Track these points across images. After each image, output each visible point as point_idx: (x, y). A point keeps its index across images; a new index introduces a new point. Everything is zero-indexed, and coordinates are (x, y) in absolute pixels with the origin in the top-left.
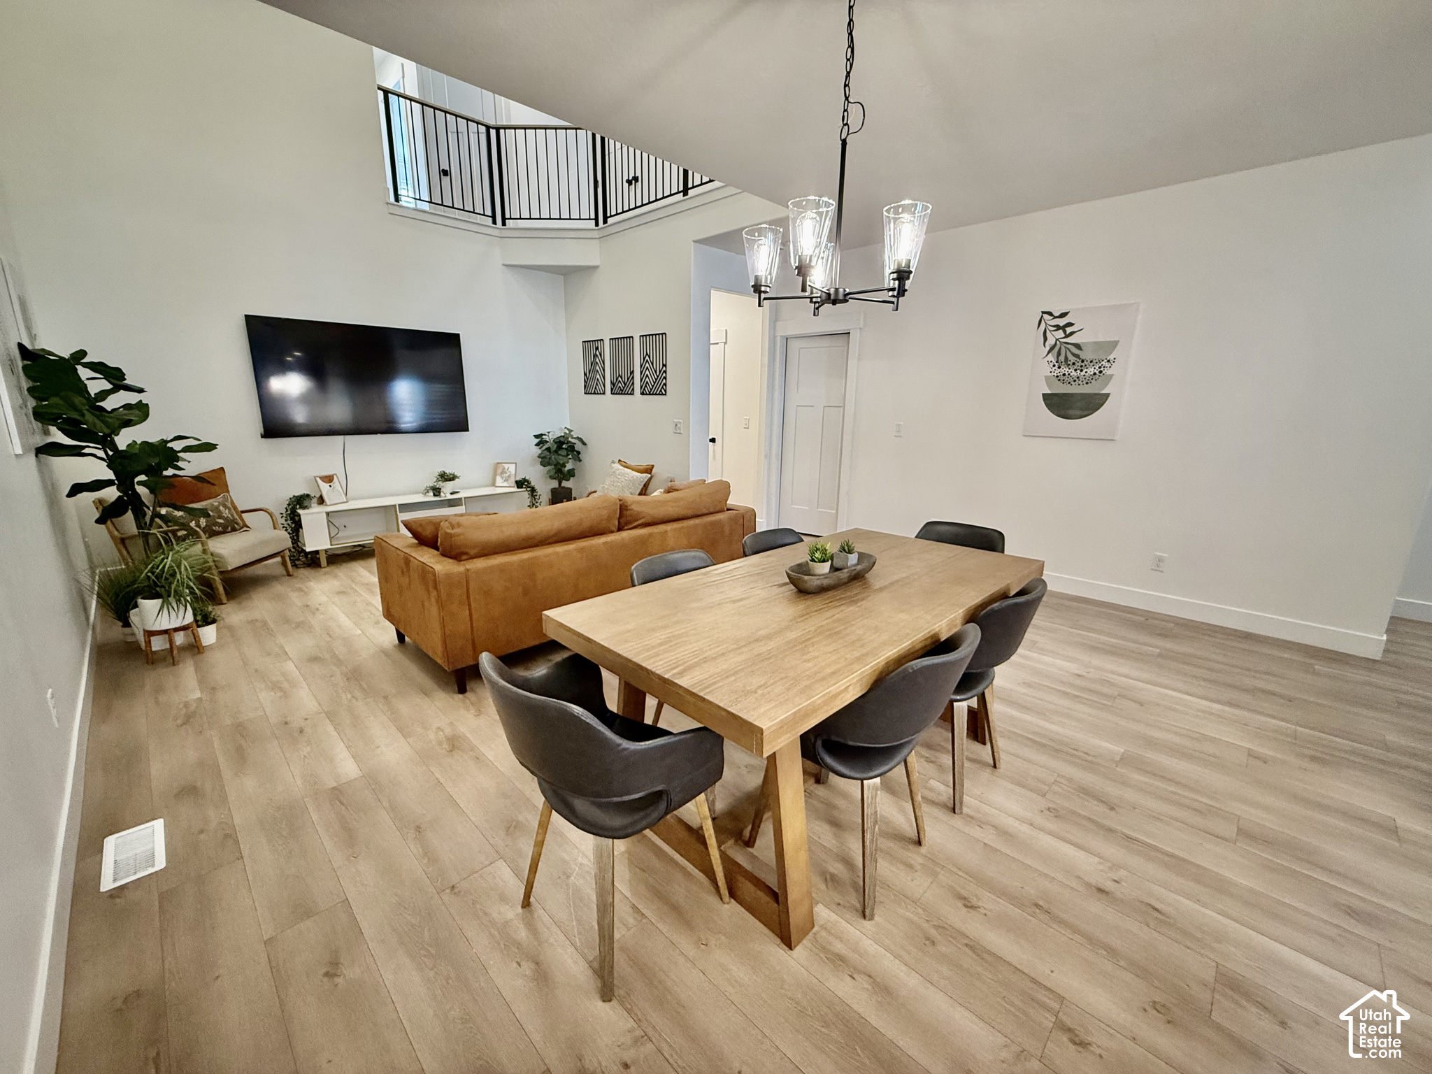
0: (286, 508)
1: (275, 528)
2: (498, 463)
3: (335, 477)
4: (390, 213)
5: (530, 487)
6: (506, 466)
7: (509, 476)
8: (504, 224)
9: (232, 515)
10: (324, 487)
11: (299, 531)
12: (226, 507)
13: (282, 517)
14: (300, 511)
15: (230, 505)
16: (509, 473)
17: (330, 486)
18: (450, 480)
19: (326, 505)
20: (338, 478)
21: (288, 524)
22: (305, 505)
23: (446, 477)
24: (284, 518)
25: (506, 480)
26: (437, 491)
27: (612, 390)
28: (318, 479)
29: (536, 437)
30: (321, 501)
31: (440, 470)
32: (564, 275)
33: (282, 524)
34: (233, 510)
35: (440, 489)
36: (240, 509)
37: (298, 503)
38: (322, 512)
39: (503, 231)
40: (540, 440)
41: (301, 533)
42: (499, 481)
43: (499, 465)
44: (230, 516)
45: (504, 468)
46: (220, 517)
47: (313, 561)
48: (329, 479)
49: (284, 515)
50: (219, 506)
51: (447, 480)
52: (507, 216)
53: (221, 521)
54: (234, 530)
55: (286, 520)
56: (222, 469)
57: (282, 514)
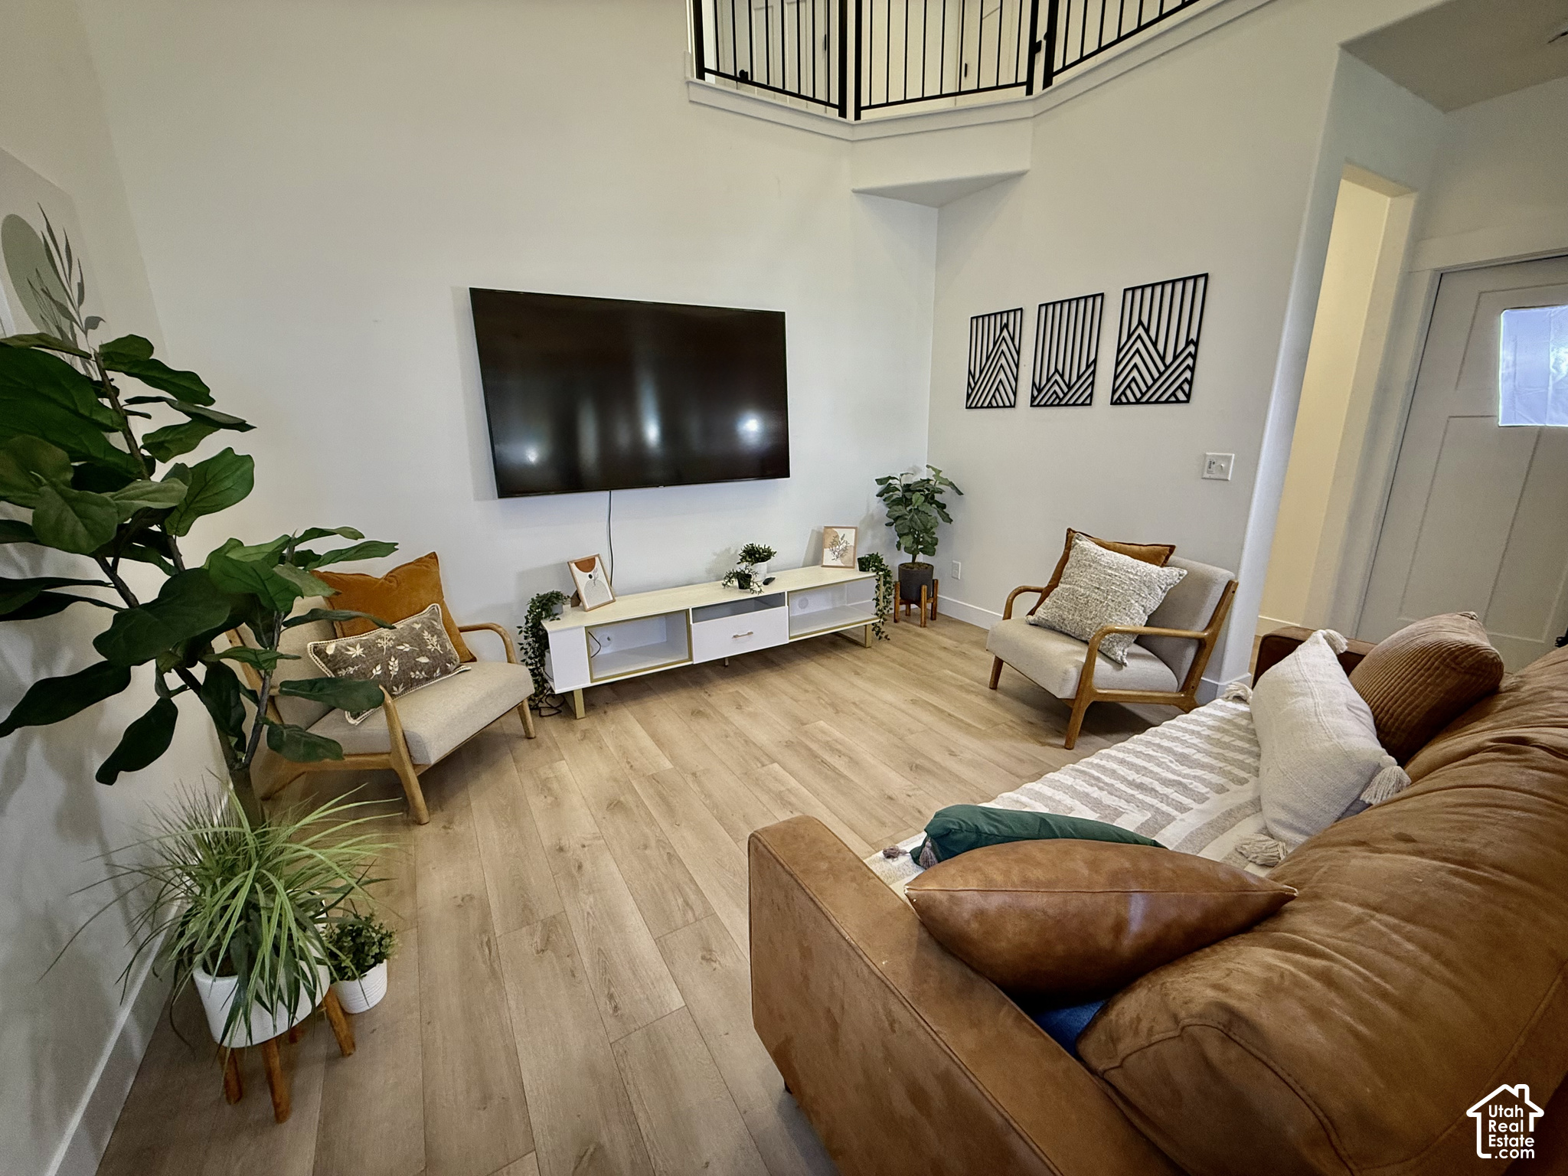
0: (526, 617)
1: (509, 661)
2: (827, 527)
3: (597, 559)
4: (691, 101)
5: (882, 570)
6: (840, 532)
7: (845, 550)
8: (858, 117)
9: (443, 646)
10: (582, 577)
11: (544, 655)
12: (433, 631)
13: (521, 632)
14: (547, 625)
15: (440, 626)
16: (845, 544)
17: (590, 576)
18: (763, 560)
19: (584, 609)
20: (600, 560)
21: (530, 645)
22: (555, 612)
23: (755, 555)
24: (523, 634)
25: (840, 556)
26: (744, 580)
27: (1033, 398)
28: (573, 566)
29: (880, 481)
30: (577, 600)
31: (746, 543)
32: (941, 206)
33: (521, 644)
34: (446, 636)
35: (750, 576)
36: (459, 624)
37: (543, 610)
38: (580, 627)
39: (858, 130)
40: (886, 486)
41: (546, 659)
42: (828, 557)
43: (829, 530)
44: (439, 648)
45: (837, 536)
46: (423, 652)
47: (563, 705)
48: (587, 565)
49: (524, 629)
50: (422, 630)
51: (758, 560)
52: (864, 103)
53: (424, 660)
54: (446, 672)
55: (526, 638)
56: (433, 556)
57: (520, 627)
